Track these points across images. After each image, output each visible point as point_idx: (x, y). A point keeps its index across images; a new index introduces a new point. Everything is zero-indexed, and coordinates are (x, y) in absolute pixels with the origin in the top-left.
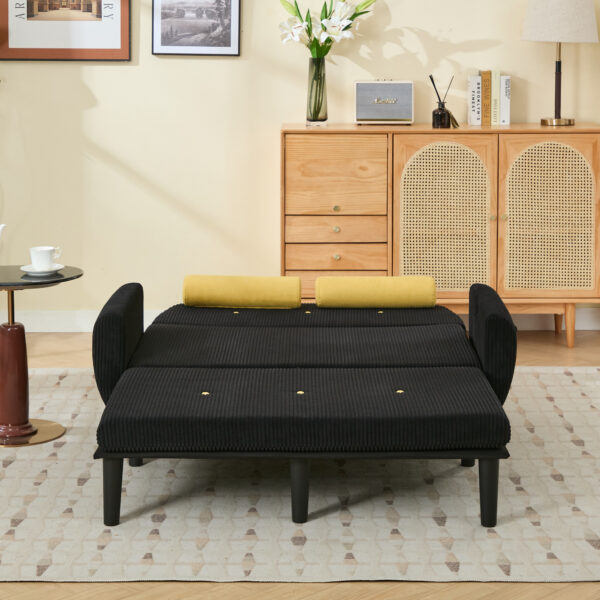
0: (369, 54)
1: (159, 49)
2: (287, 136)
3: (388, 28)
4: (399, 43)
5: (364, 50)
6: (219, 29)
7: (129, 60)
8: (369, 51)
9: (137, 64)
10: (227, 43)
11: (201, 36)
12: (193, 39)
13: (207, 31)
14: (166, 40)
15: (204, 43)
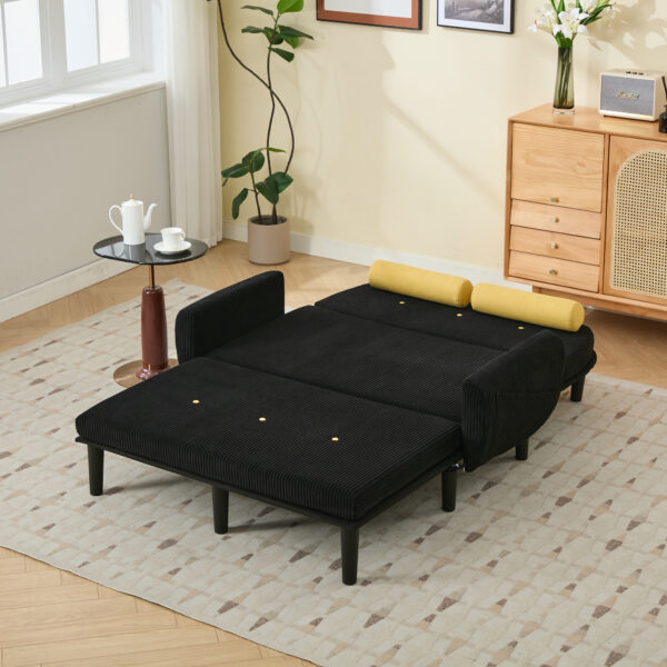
0: (632, 42)
1: (443, 21)
2: (515, 125)
3: (652, 17)
4: (663, 34)
5: (628, 38)
6: (494, 7)
7: (420, 28)
8: (633, 39)
9: (427, 33)
10: (500, 21)
11: (478, 12)
12: (471, 14)
13: (483, 8)
14: (450, 13)
15: (480, 19)
